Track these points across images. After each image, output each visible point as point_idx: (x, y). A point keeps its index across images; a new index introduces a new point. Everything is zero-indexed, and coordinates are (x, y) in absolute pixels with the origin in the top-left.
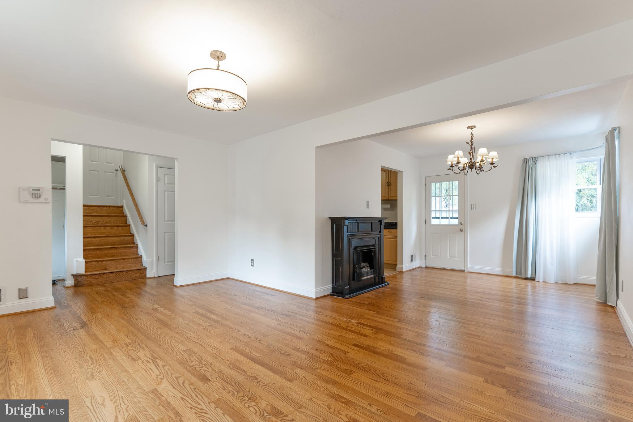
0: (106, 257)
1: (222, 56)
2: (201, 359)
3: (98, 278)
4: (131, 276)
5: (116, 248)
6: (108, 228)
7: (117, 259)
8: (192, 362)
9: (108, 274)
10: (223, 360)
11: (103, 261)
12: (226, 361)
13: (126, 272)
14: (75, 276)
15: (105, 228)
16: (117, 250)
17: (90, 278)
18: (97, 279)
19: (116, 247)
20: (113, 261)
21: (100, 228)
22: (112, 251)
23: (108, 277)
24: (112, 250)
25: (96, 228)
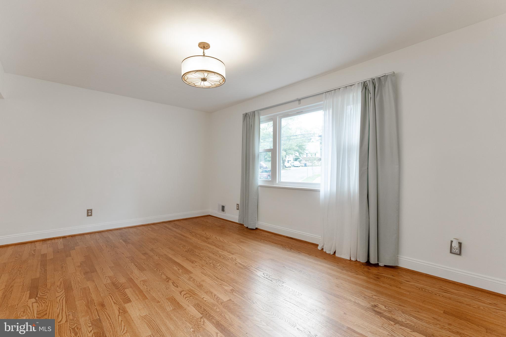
1: (207, 46)
2: (214, 266)
8: (219, 265)
10: (199, 266)
12: (198, 265)
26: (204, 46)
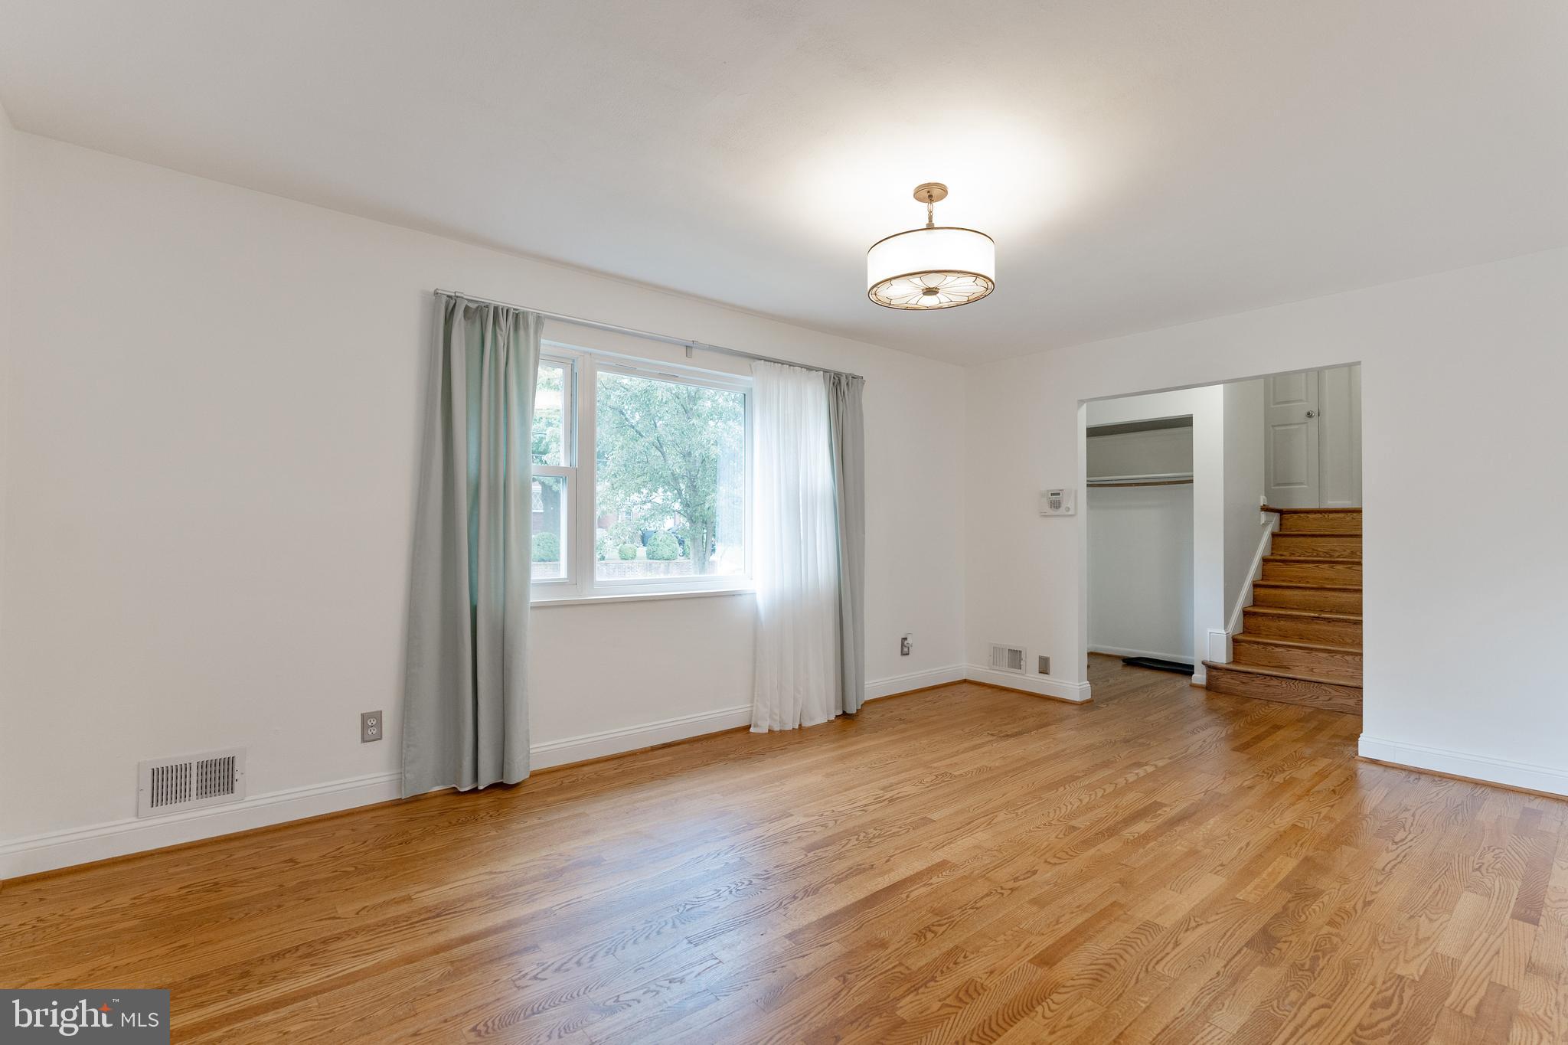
0: (1301, 638)
3: (1244, 681)
4: (1330, 700)
5: (1329, 620)
6: (1340, 567)
7: (1312, 649)
9: (1268, 678)
11: (1277, 646)
13: (1316, 685)
14: (1211, 668)
15: (1332, 567)
16: (1330, 624)
17: (1229, 676)
18: (1243, 683)
19: (1328, 618)
20: (1300, 652)
21: (1322, 566)
22: (1317, 627)
23: (1269, 686)
24: (1317, 623)
25: (1311, 565)
26: (930, 193)
